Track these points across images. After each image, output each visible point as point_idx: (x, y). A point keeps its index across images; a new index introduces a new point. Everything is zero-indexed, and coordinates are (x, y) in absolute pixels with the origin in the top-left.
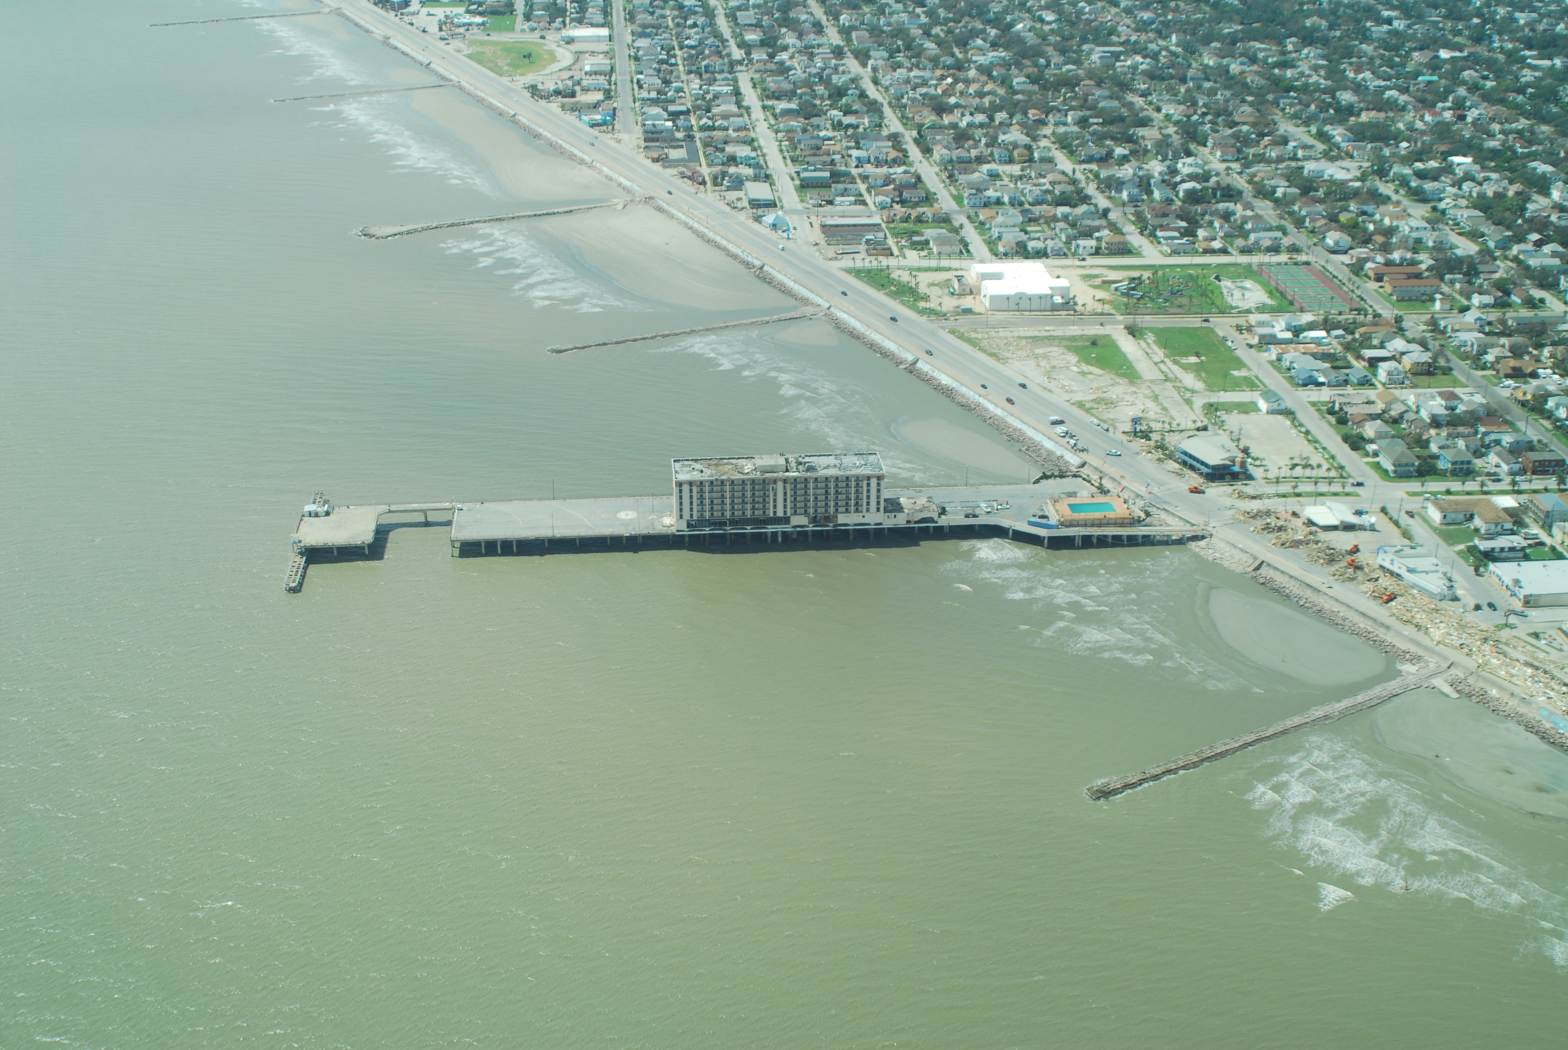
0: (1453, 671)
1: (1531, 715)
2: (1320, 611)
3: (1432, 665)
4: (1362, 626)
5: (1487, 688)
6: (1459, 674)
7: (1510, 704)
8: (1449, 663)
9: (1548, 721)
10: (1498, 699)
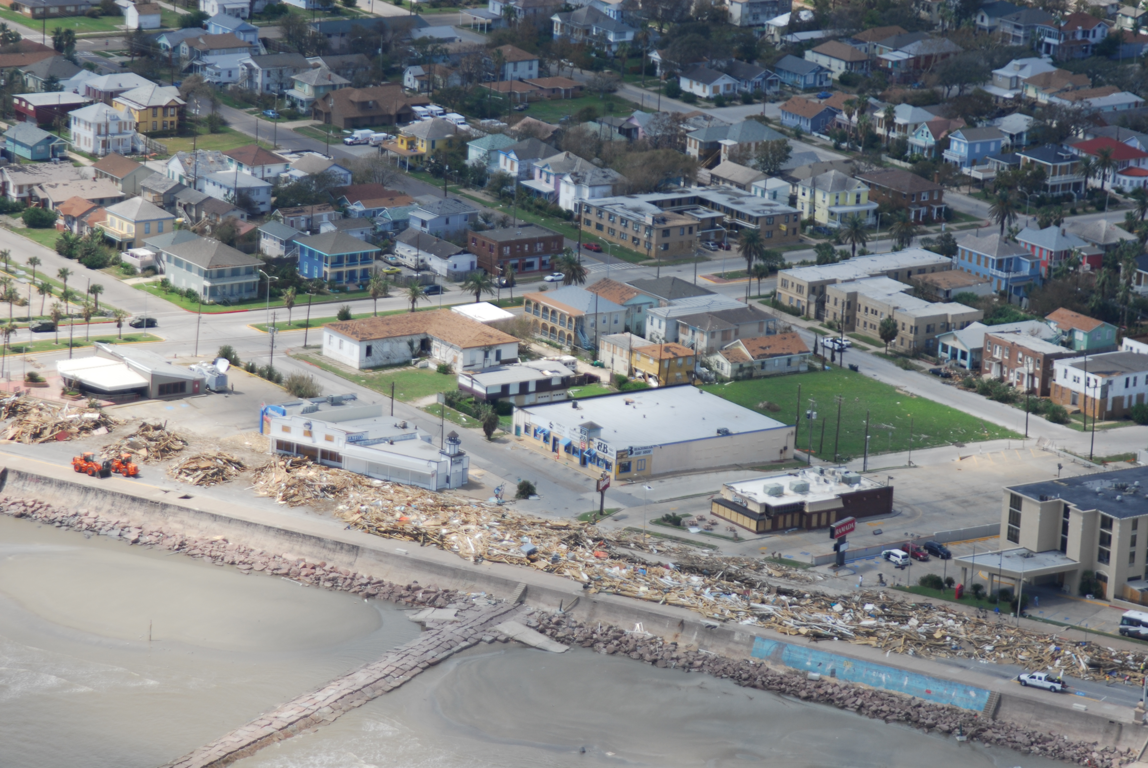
0: (531, 606)
1: (737, 658)
2: (182, 545)
3: (481, 603)
4: (291, 557)
5: (622, 624)
6: (547, 609)
7: (681, 644)
8: (518, 591)
9: (776, 661)
10: (653, 641)
